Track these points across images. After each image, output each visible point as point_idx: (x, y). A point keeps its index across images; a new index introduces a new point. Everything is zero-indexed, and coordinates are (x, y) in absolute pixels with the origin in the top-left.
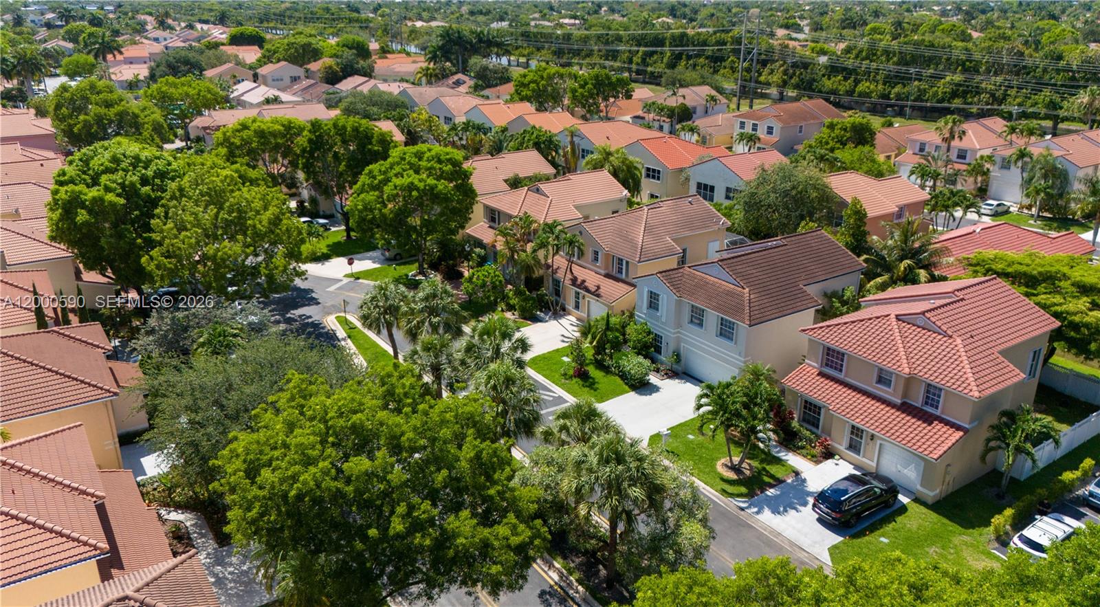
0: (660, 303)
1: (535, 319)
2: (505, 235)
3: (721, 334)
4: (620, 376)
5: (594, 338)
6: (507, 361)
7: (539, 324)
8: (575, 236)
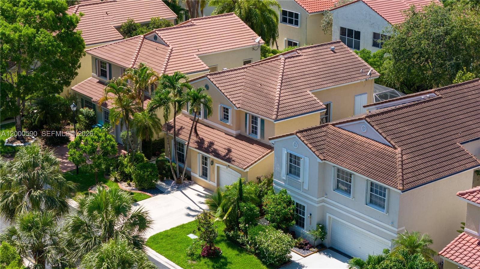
0: (301, 167)
1: (155, 191)
2: (117, 91)
3: (371, 202)
4: (257, 255)
5: (225, 211)
6: (122, 240)
7: (160, 196)
8: (200, 90)
